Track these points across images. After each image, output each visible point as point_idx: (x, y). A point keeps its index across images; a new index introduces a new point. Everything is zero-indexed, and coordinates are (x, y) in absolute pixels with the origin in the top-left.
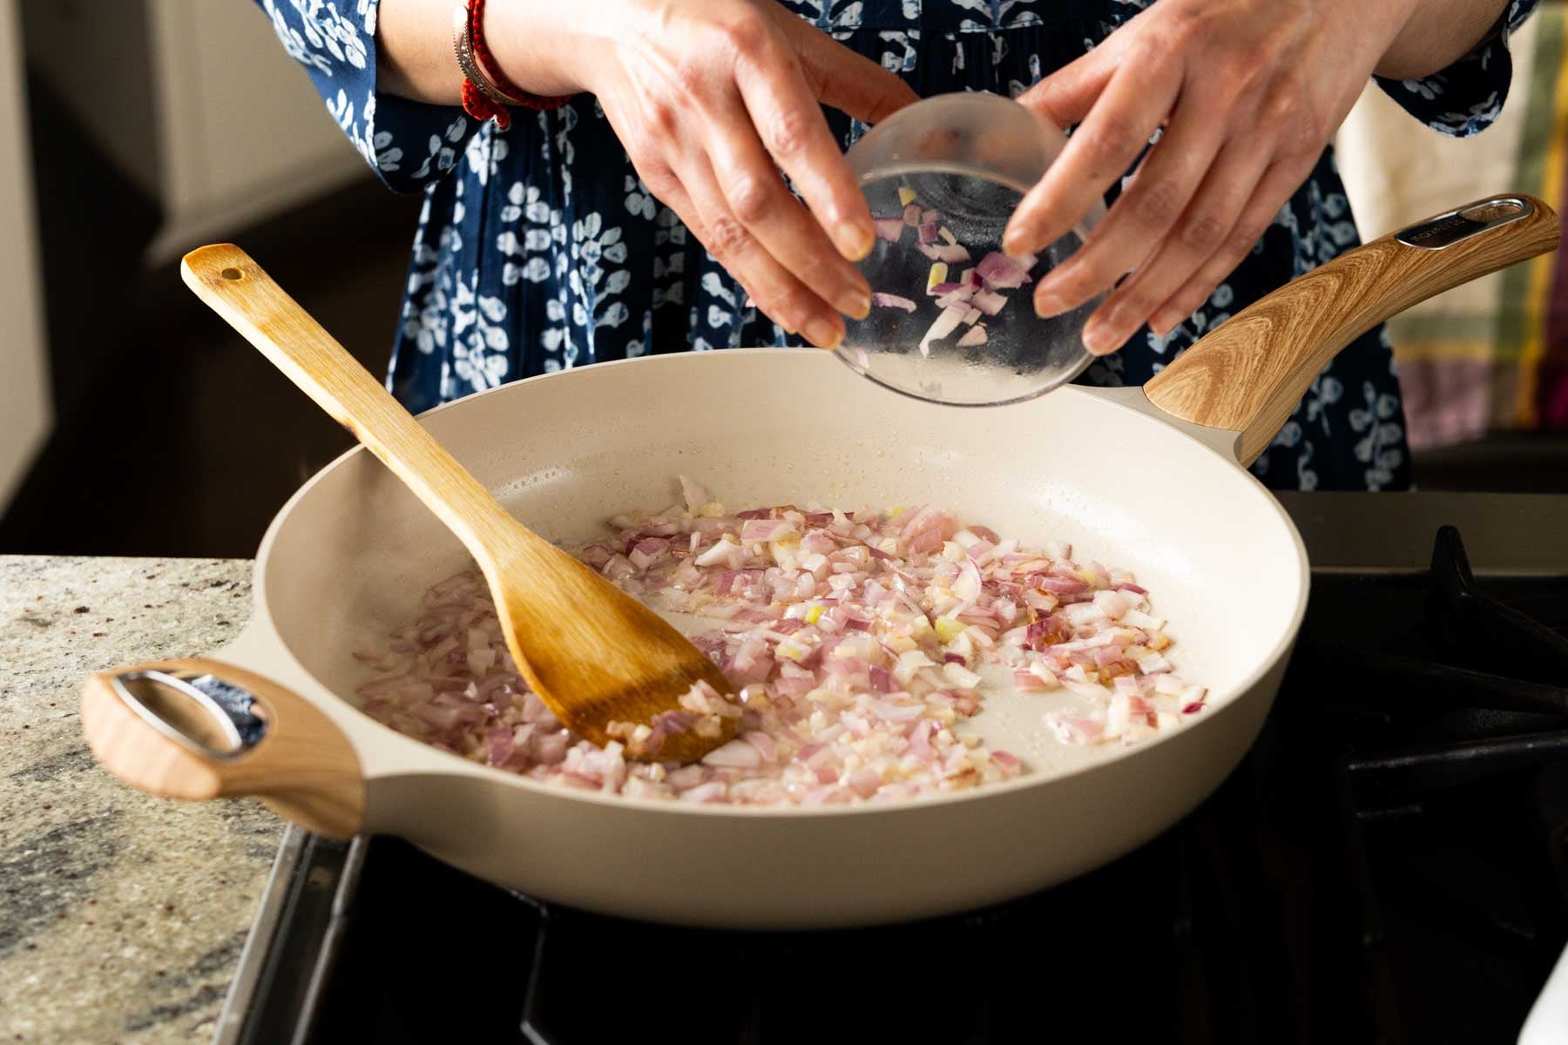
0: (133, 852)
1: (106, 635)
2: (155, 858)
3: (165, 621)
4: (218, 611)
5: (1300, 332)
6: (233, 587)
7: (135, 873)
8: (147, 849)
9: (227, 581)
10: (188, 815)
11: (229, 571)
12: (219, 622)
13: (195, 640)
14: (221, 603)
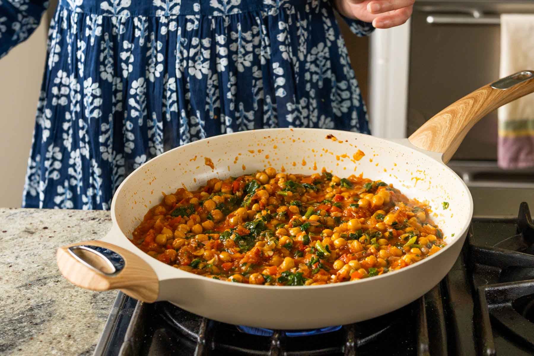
0: (58, 316)
1: (53, 237)
2: (66, 318)
3: (74, 232)
4: (93, 229)
5: (461, 118)
6: (99, 220)
7: (58, 323)
8: (63, 314)
9: (97, 218)
10: (78, 302)
11: (98, 214)
12: (93, 232)
13: (84, 239)
14: (94, 226)
